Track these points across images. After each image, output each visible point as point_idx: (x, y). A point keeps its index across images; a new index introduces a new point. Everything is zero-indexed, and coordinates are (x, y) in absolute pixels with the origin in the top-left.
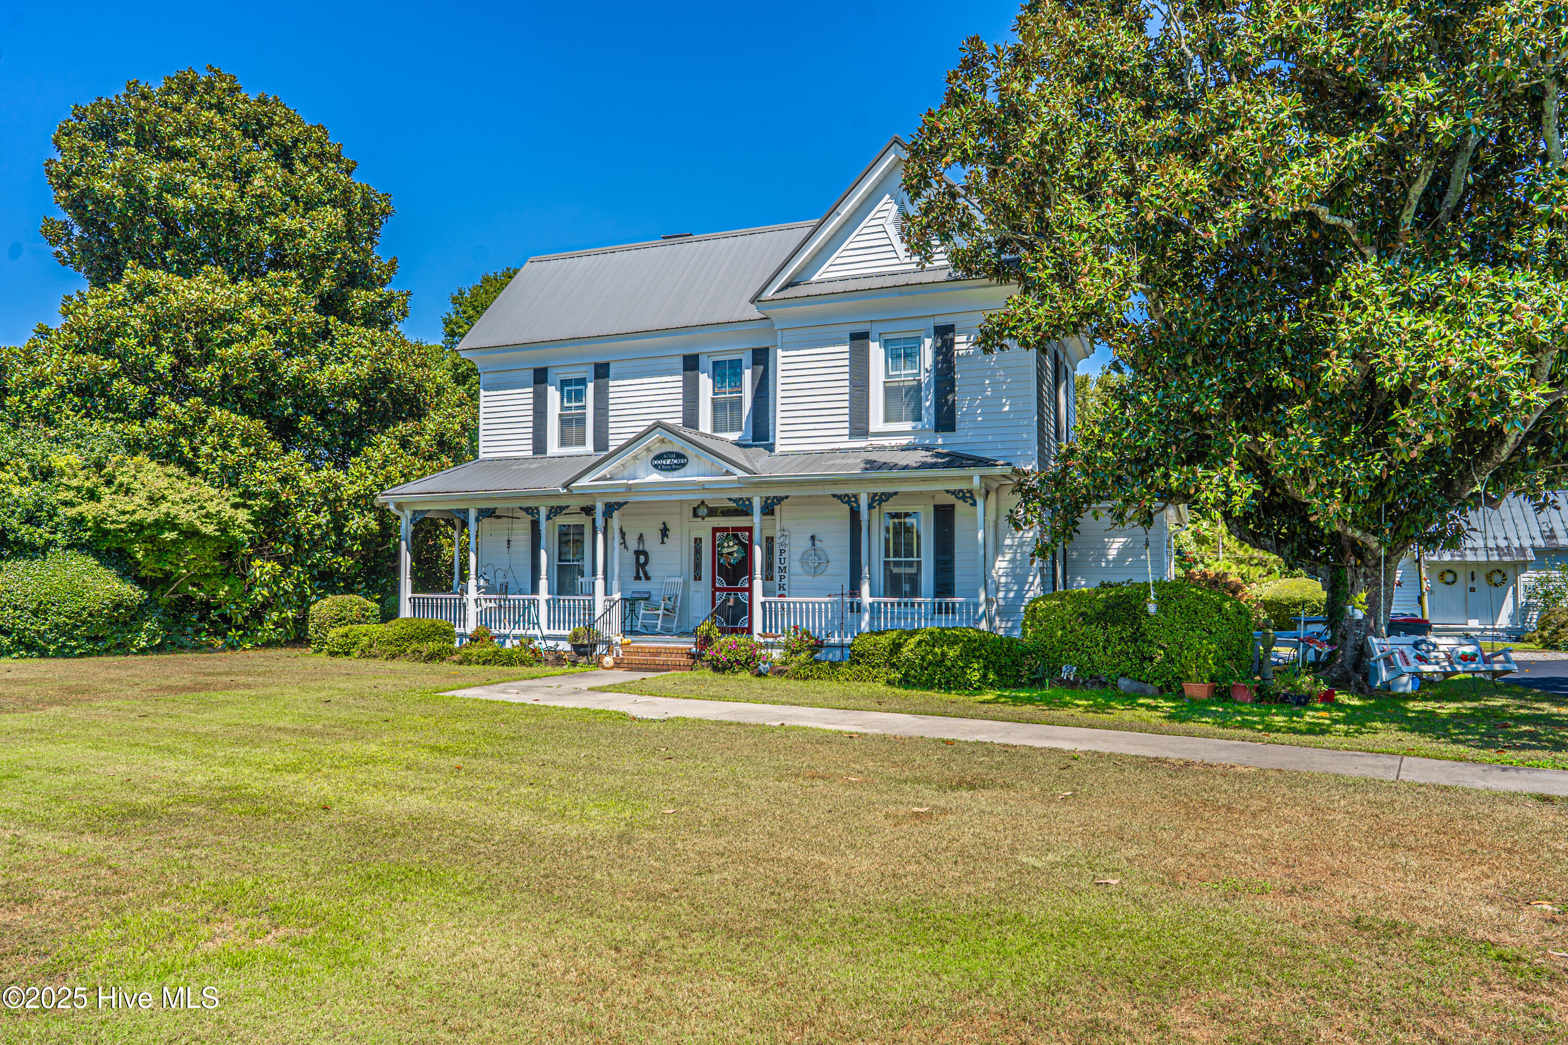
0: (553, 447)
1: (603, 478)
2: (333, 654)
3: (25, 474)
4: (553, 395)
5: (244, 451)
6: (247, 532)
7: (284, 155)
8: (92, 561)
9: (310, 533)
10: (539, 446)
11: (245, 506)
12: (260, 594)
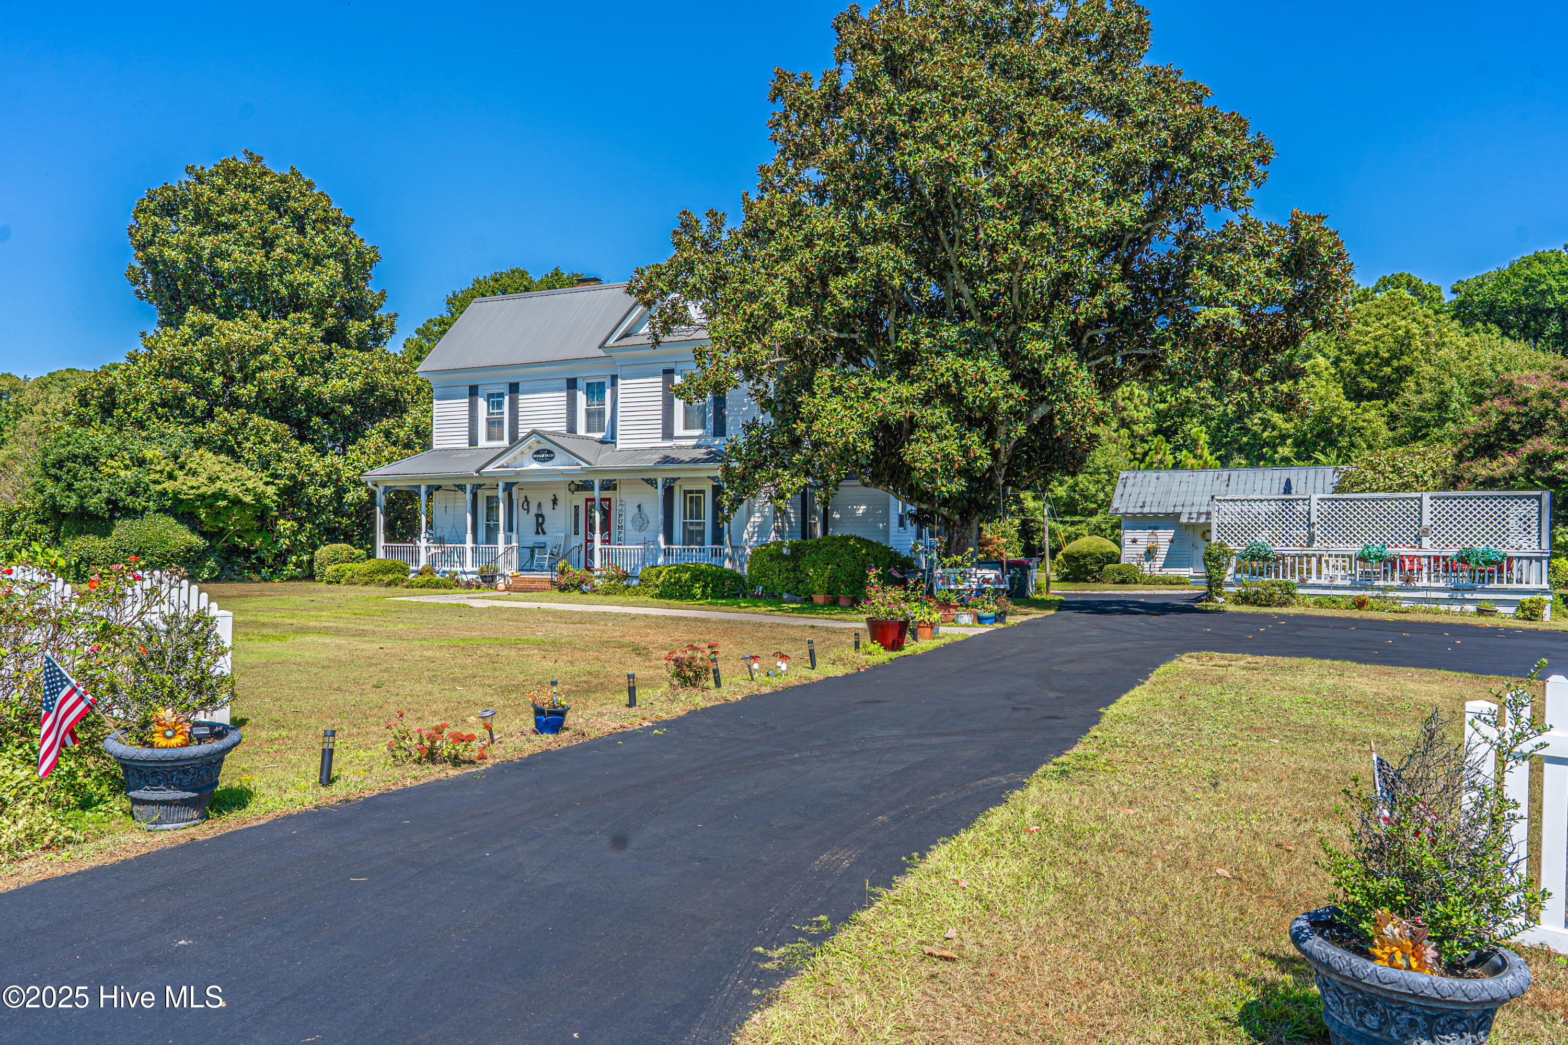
0: (482, 442)
1: (502, 466)
2: (329, 583)
3: (128, 462)
4: (482, 404)
5: (274, 446)
6: (273, 501)
7: (299, 222)
8: (172, 520)
9: (318, 501)
10: (473, 441)
11: (272, 483)
12: (284, 543)
